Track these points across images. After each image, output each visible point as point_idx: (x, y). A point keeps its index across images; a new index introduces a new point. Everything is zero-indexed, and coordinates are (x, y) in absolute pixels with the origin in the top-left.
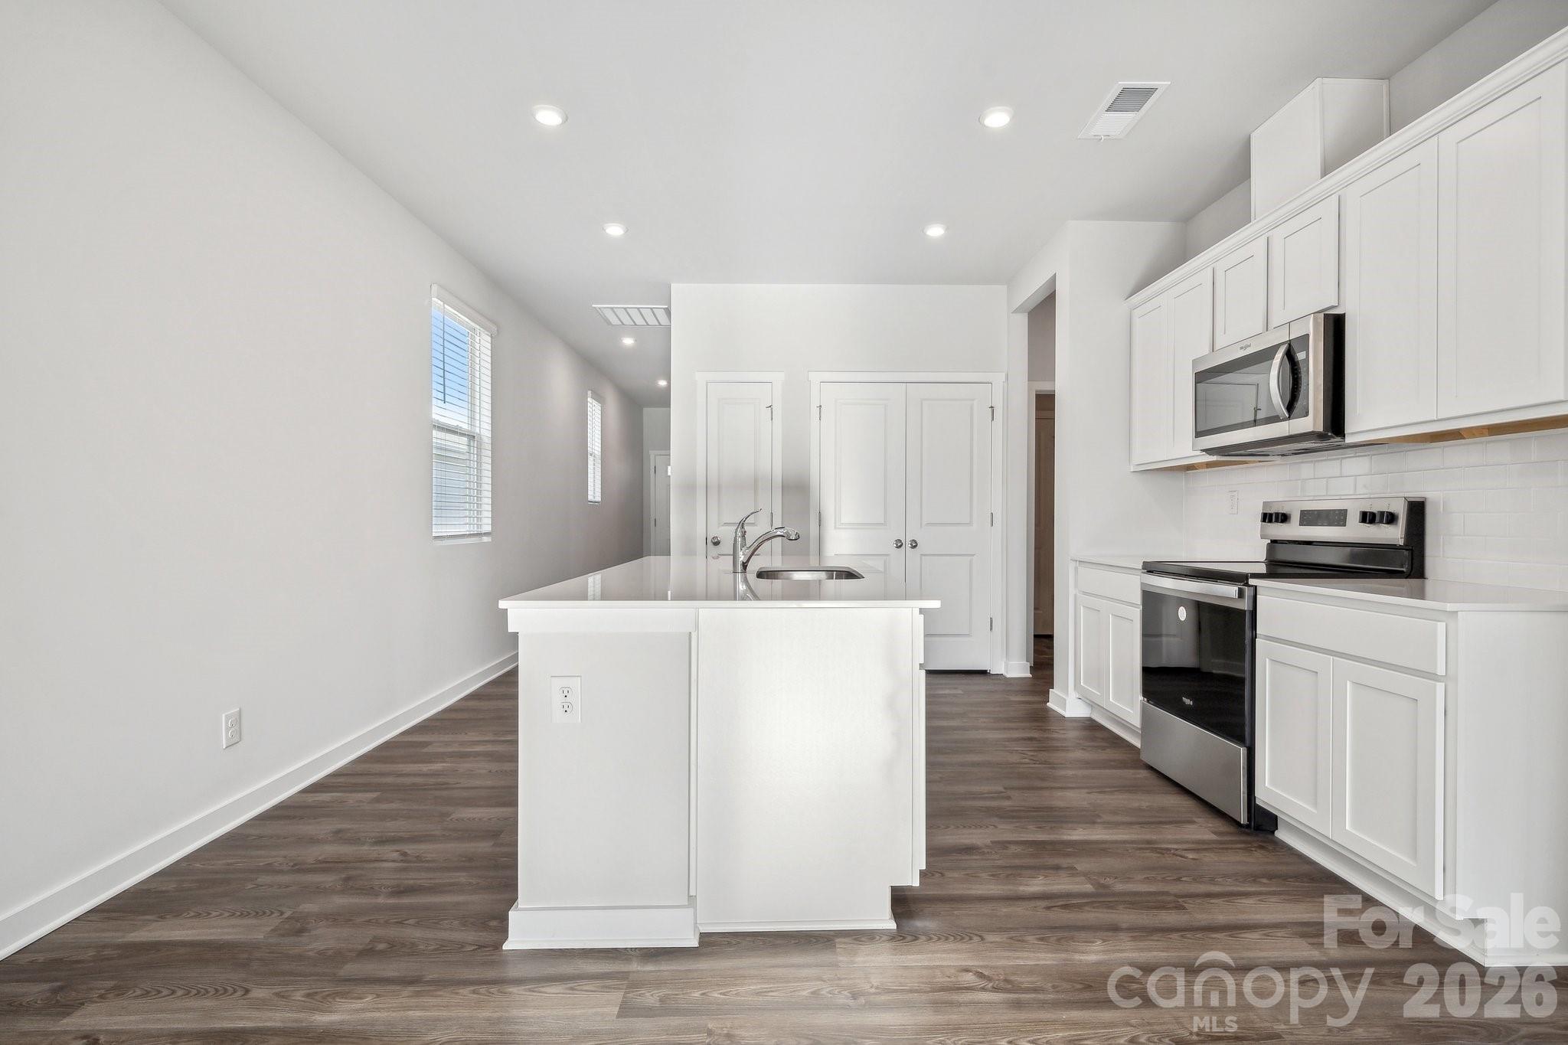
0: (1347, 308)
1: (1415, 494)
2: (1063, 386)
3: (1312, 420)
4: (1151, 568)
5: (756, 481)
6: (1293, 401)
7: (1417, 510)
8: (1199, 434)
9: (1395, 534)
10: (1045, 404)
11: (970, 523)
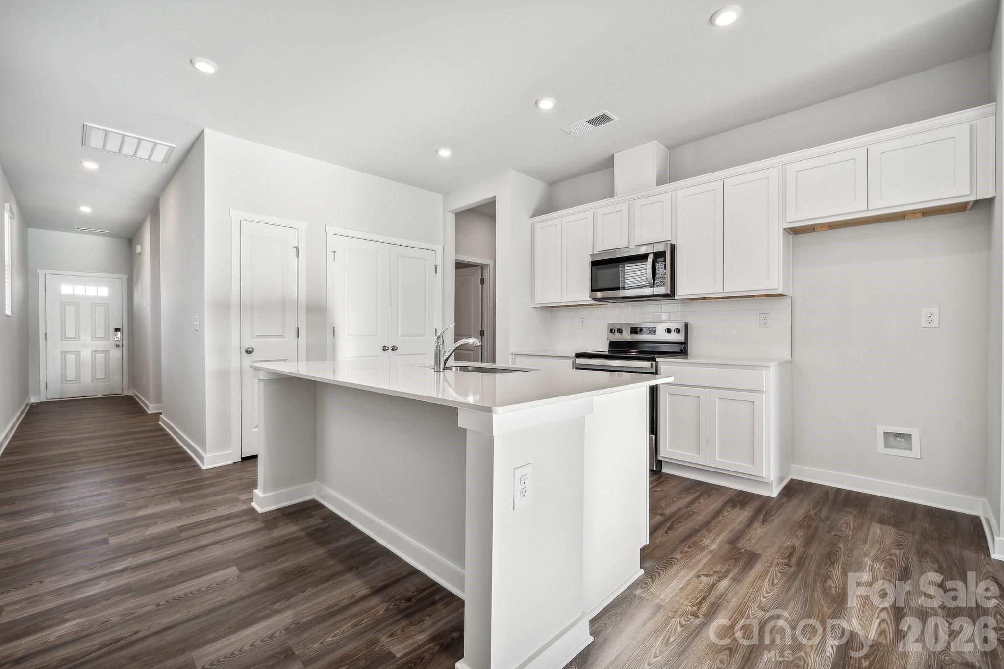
1: (686, 321)
3: (664, 287)
4: (578, 356)
5: (284, 302)
8: (593, 290)
9: (679, 337)
11: (424, 335)
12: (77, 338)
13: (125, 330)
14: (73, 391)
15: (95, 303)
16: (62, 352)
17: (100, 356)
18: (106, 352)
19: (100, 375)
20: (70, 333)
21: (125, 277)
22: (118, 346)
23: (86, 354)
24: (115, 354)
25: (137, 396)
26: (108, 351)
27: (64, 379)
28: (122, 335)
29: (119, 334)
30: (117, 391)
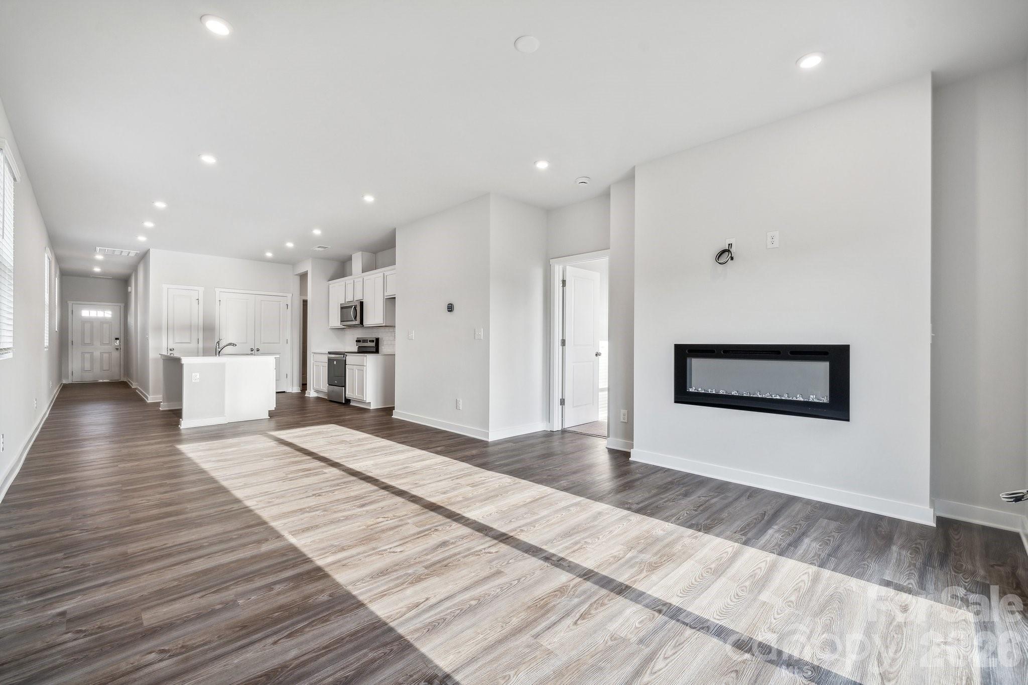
0: (364, 301)
1: (377, 337)
2: (309, 298)
3: (358, 322)
4: (330, 353)
5: (191, 326)
6: (355, 318)
7: (377, 340)
8: (341, 322)
9: (373, 344)
10: (305, 303)
11: (279, 343)
12: (91, 344)
13: (122, 339)
14: (88, 378)
15: (103, 321)
16: (82, 353)
17: (106, 356)
18: (110, 353)
19: (106, 367)
20: (87, 341)
21: (122, 305)
22: (117, 349)
23: (97, 354)
24: (116, 354)
25: (129, 382)
26: (111, 352)
27: (83, 370)
28: (120, 342)
29: (118, 341)
30: (116, 378)
